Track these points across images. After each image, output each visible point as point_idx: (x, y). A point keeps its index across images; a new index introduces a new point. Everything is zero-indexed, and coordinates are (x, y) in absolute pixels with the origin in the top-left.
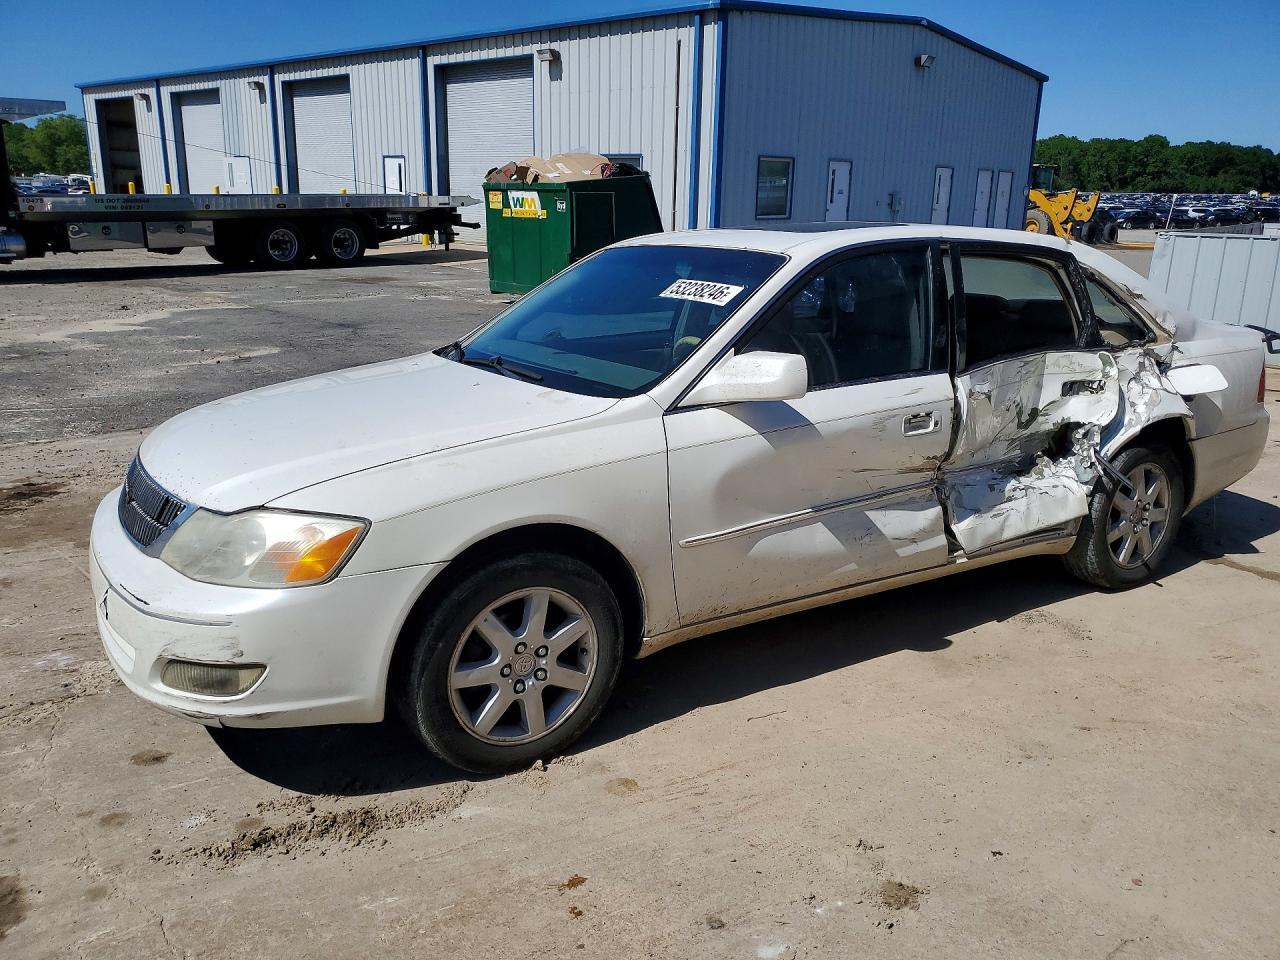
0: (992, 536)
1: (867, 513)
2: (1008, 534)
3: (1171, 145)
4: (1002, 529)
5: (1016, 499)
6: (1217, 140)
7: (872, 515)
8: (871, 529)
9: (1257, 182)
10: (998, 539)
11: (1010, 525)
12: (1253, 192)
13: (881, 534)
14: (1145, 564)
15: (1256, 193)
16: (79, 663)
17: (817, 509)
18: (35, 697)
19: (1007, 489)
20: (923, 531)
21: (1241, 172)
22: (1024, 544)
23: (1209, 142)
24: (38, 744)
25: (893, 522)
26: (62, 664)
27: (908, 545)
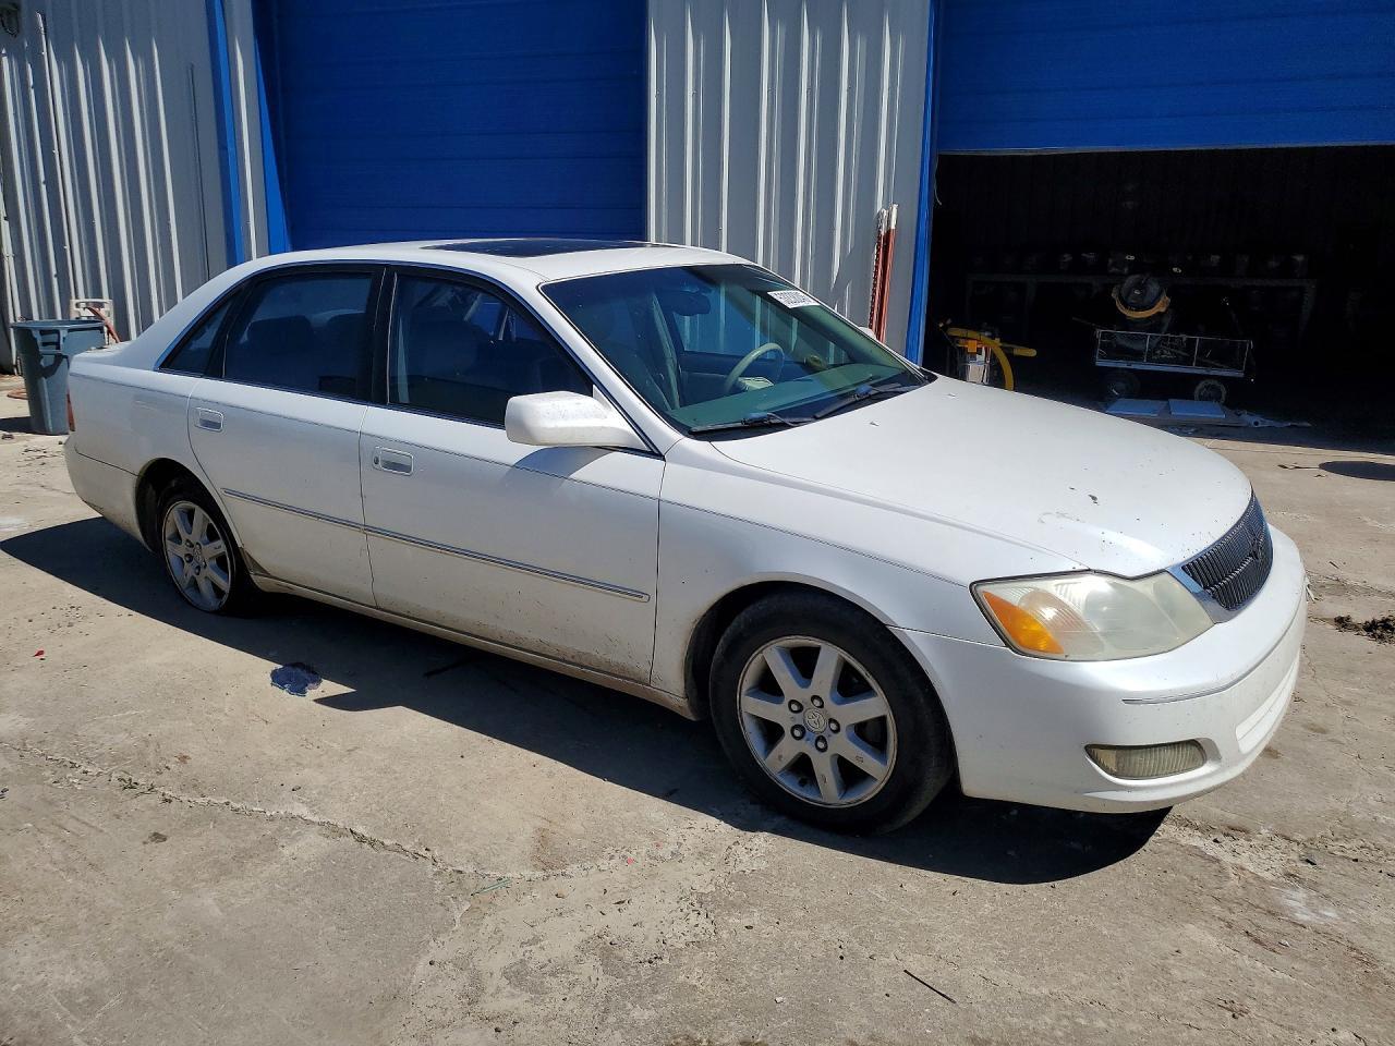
16: (1278, 884)
18: (1350, 868)
24: (1359, 815)
26: (1301, 894)
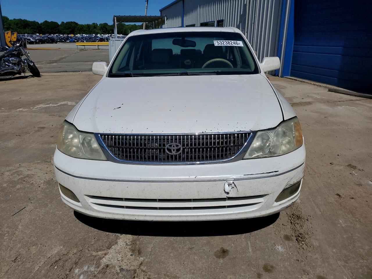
3: (9, 19)
6: (23, 19)
9: (37, 31)
12: (37, 34)
15: (38, 34)
21: (32, 28)
23: (20, 19)
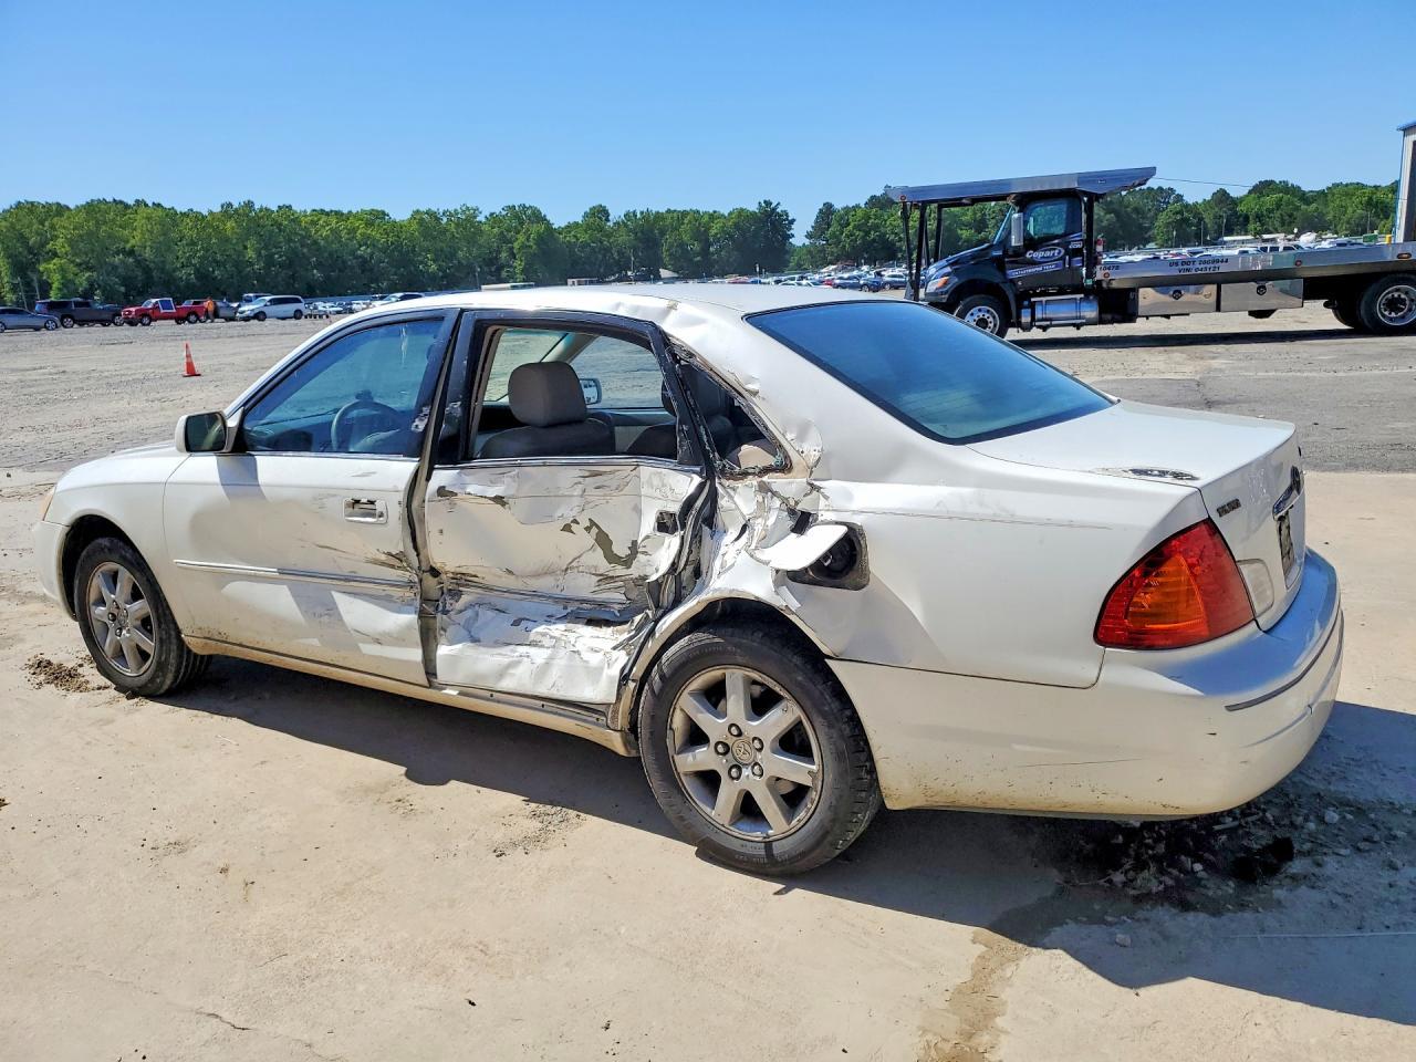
0: (483, 677)
1: (333, 593)
2: (507, 684)
4: (502, 673)
5: (542, 646)
7: (337, 596)
8: (332, 609)
10: (490, 684)
11: (514, 675)
13: (340, 619)
14: (768, 845)
17: (282, 572)
19: (534, 631)
20: (389, 635)
22: (542, 709)
25: (357, 612)
27: (370, 643)
